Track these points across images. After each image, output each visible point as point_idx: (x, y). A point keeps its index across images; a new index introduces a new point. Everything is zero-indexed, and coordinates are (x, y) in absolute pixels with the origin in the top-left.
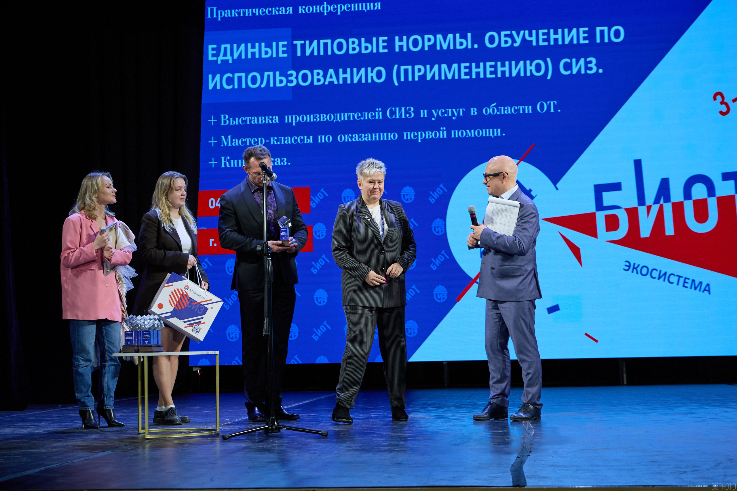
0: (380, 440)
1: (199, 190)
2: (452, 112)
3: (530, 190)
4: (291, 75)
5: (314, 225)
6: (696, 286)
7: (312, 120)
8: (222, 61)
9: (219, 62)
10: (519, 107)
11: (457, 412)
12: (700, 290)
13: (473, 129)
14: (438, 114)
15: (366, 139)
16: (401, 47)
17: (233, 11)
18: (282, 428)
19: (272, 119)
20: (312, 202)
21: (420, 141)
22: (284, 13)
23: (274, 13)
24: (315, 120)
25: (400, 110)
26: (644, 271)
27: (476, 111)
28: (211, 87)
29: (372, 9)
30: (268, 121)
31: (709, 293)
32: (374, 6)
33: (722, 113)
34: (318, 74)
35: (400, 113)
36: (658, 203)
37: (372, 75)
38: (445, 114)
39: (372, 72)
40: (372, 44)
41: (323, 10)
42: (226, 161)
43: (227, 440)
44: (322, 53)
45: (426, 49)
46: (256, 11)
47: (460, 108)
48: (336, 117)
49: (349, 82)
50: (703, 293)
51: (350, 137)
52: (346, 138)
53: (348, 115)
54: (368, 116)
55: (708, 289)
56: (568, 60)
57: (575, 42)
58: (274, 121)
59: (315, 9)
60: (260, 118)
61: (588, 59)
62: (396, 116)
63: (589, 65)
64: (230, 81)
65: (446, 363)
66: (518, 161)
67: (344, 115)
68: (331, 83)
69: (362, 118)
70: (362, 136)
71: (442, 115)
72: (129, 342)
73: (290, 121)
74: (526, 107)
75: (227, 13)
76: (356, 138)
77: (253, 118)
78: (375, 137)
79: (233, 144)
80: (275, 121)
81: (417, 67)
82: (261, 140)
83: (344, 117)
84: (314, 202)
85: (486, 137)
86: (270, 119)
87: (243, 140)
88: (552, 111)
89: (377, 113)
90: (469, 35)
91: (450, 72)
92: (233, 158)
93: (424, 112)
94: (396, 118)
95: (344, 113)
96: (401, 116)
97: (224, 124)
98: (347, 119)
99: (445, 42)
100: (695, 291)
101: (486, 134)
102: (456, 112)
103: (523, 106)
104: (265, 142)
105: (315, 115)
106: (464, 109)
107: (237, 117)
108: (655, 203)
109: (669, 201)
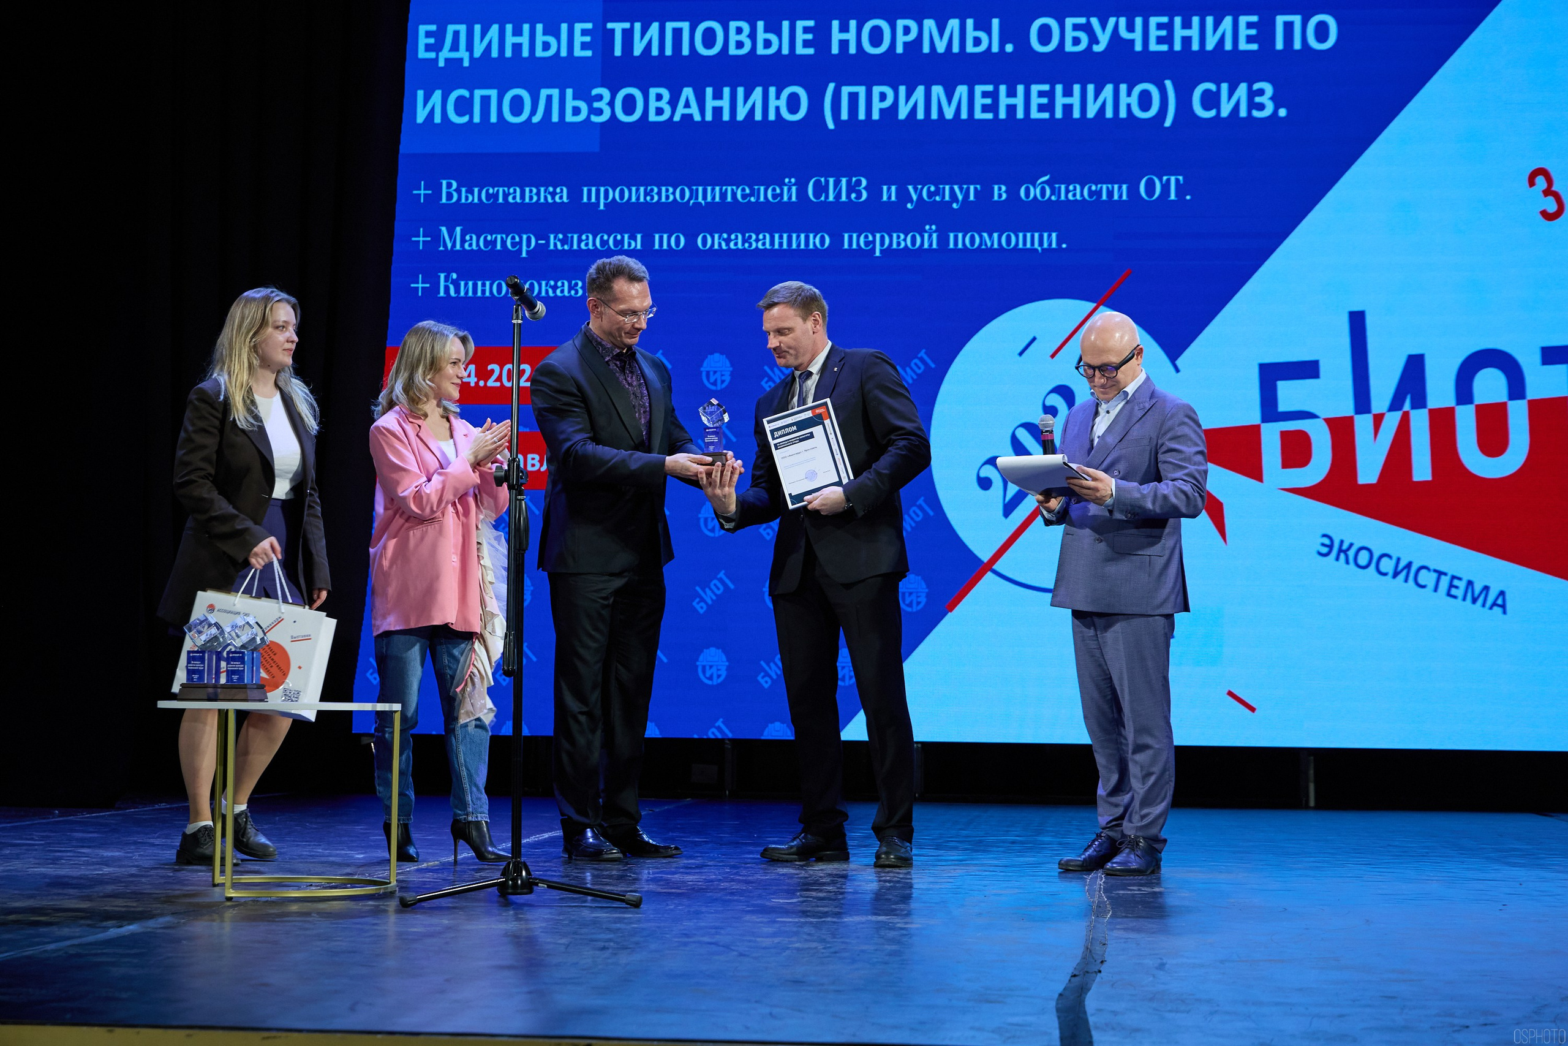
0: (758, 920)
1: (388, 345)
2: (952, 191)
4: (600, 98)
6: (1476, 594)
7: (642, 200)
8: (447, 60)
9: (441, 64)
10: (1099, 186)
12: (1484, 605)
13: (996, 232)
14: (920, 196)
15: (760, 246)
16: (844, 44)
18: (537, 884)
19: (553, 194)
21: (878, 254)
24: (648, 198)
25: (837, 183)
26: (1363, 558)
27: (1005, 192)
28: (421, 117)
30: (546, 198)
31: (1505, 612)
33: (1546, 215)
34: (659, 97)
35: (837, 190)
36: (1401, 409)
37: (778, 103)
38: (936, 196)
39: (778, 97)
40: (779, 34)
42: (448, 284)
43: (410, 909)
44: (669, 52)
45: (900, 49)
47: (969, 183)
48: (694, 194)
49: (726, 117)
50: (1490, 611)
51: (724, 240)
52: (716, 241)
53: (721, 190)
54: (766, 194)
55: (1501, 603)
56: (1212, 86)
57: (1228, 46)
58: (557, 199)
60: (527, 189)
61: (1257, 86)
62: (827, 197)
63: (1258, 99)
64: (464, 106)
65: (919, 745)
67: (713, 190)
68: (687, 118)
69: (753, 199)
70: (750, 237)
71: (929, 197)
72: (196, 676)
73: (593, 200)
74: (1116, 187)
76: (737, 242)
77: (511, 190)
78: (780, 241)
79: (466, 246)
80: (561, 197)
81: (877, 90)
82: (529, 240)
83: (713, 194)
85: (1025, 251)
86: (550, 193)
87: (489, 238)
88: (1173, 197)
89: (786, 188)
90: (995, 22)
91: (950, 101)
92: (464, 276)
93: (889, 189)
94: (828, 200)
95: (713, 185)
96: (838, 196)
97: (447, 200)
98: (720, 198)
99: (941, 35)
100: (1473, 606)
101: (1025, 243)
102: (961, 192)
103: (1109, 183)
104: (537, 243)
105: (649, 188)
106: (978, 187)
107: (476, 186)
108: (1391, 409)
109: (1423, 405)
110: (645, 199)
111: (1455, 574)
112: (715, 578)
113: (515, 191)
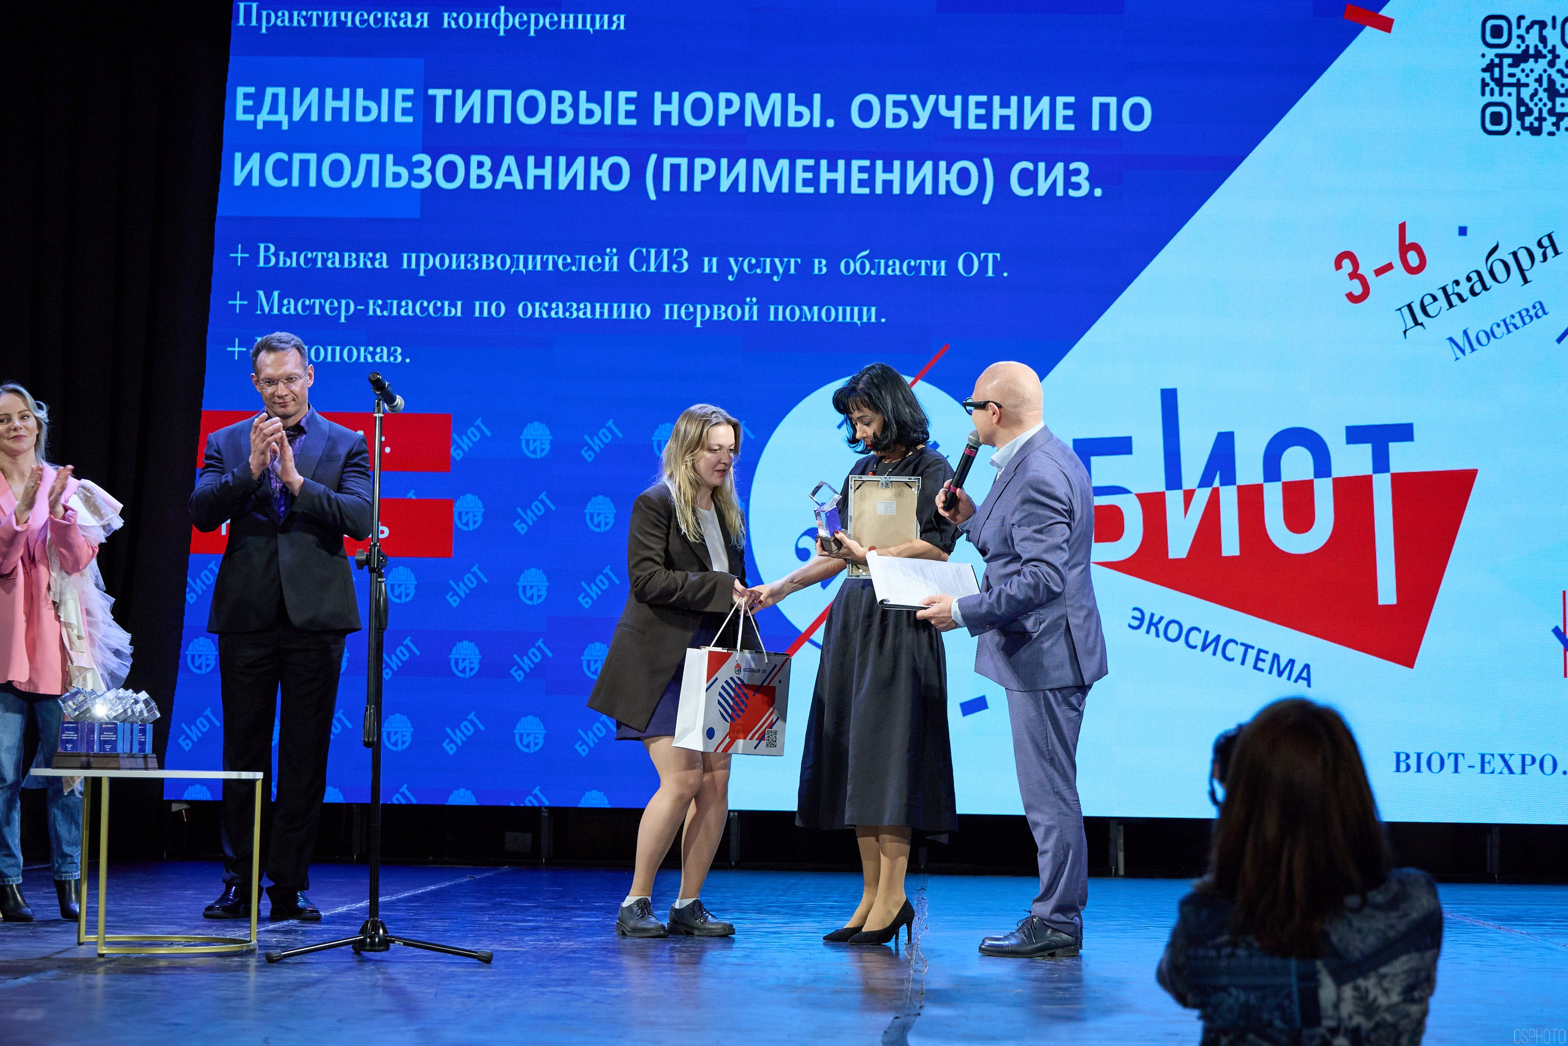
1: (203, 409)
2: (773, 263)
4: (420, 164)
5: (459, 498)
6: (1282, 668)
7: (462, 267)
8: (265, 123)
9: (260, 126)
10: (918, 261)
12: (1289, 678)
13: (816, 305)
14: (741, 269)
15: (581, 315)
16: (666, 116)
17: (295, 13)
18: (393, 942)
19: (373, 260)
20: (454, 447)
21: (698, 325)
22: (409, 25)
23: (386, 25)
24: (469, 266)
25: (658, 254)
26: (1173, 631)
27: (825, 266)
28: (238, 180)
29: (606, 27)
30: (365, 263)
31: (1309, 685)
32: (611, 23)
33: (1351, 297)
34: (480, 165)
35: (659, 261)
36: (1210, 485)
37: (600, 173)
38: (756, 269)
39: (600, 167)
40: (601, 105)
41: (498, 23)
43: (275, 965)
44: (490, 119)
45: (722, 122)
46: (346, 17)
47: (790, 256)
48: (515, 262)
49: (548, 186)
50: (1297, 685)
51: (544, 308)
52: (536, 310)
53: (542, 258)
54: (587, 263)
55: (1307, 676)
56: (1030, 166)
57: (1046, 126)
58: (377, 265)
59: (480, 20)
60: (346, 255)
61: (1073, 166)
62: (648, 267)
63: (1074, 179)
64: (282, 170)
65: (736, 814)
67: (534, 259)
68: (508, 186)
69: (574, 269)
70: (571, 306)
71: (750, 270)
73: (413, 266)
74: (935, 262)
75: (282, 19)
76: (558, 311)
77: (330, 255)
78: (602, 311)
79: (284, 310)
80: (381, 263)
81: (699, 162)
82: (348, 306)
83: (534, 263)
84: (459, 447)
85: (844, 324)
86: (369, 259)
87: (307, 302)
88: (990, 273)
89: (607, 258)
90: (817, 98)
91: (771, 176)
93: (710, 261)
94: (649, 271)
95: (535, 254)
96: (659, 266)
97: (265, 263)
98: (542, 266)
99: (763, 109)
100: (1279, 678)
101: (844, 317)
102: (782, 265)
103: (928, 259)
104: (355, 307)
105: (470, 255)
106: (799, 260)
107: (294, 251)
108: (1200, 486)
109: (1232, 482)
110: (465, 266)
111: (1261, 648)
113: (334, 256)
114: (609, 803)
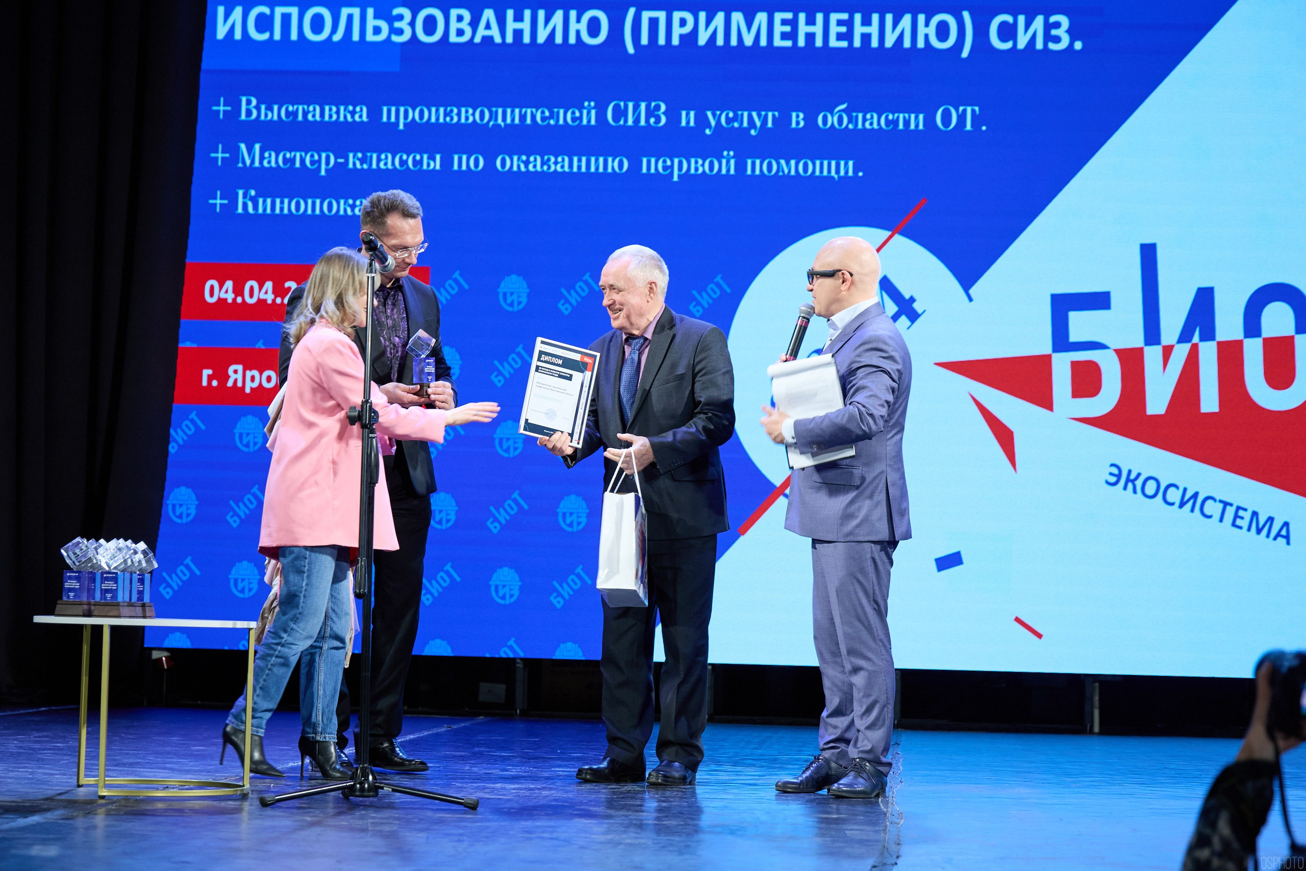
1: (187, 261)
2: (750, 118)
3: (912, 300)
4: (400, 18)
6: (1261, 525)
7: (441, 120)
10: (896, 115)
11: (737, 773)
12: (1268, 536)
13: (793, 158)
14: (719, 122)
15: (559, 169)
18: (383, 788)
19: (353, 113)
21: (676, 178)
24: (448, 119)
25: (636, 108)
26: (1151, 488)
27: (803, 119)
28: (221, 33)
30: (345, 117)
31: (1288, 543)
34: (460, 18)
35: (637, 114)
36: (1190, 341)
37: (578, 26)
38: (734, 122)
39: (578, 21)
42: (246, 200)
47: (768, 110)
48: (494, 116)
49: (527, 39)
50: (1274, 541)
51: (523, 162)
52: (515, 163)
53: (520, 112)
54: (565, 117)
55: (1285, 534)
56: (1009, 18)
58: (357, 118)
60: (327, 108)
61: (1053, 19)
62: (626, 121)
63: (1054, 32)
64: (264, 23)
66: (888, 233)
67: (513, 112)
68: (488, 40)
69: (552, 122)
70: (549, 160)
71: (727, 123)
73: (393, 119)
74: (913, 116)
76: (536, 164)
77: (311, 108)
78: (579, 164)
79: (265, 163)
80: (361, 117)
81: (677, 15)
82: (328, 158)
83: (513, 116)
85: (821, 178)
86: (349, 112)
87: (288, 155)
88: (969, 127)
89: (585, 112)
91: (749, 29)
92: (264, 194)
93: (688, 114)
94: (627, 125)
95: (513, 107)
96: (637, 120)
97: (247, 116)
98: (520, 120)
100: (1257, 536)
101: (821, 171)
102: (759, 119)
103: (906, 113)
104: (336, 162)
105: (449, 109)
106: (776, 114)
107: (276, 103)
108: (1180, 341)
109: (1212, 338)
110: (445, 119)
112: (509, 498)
113: (314, 109)
114: (584, 656)
